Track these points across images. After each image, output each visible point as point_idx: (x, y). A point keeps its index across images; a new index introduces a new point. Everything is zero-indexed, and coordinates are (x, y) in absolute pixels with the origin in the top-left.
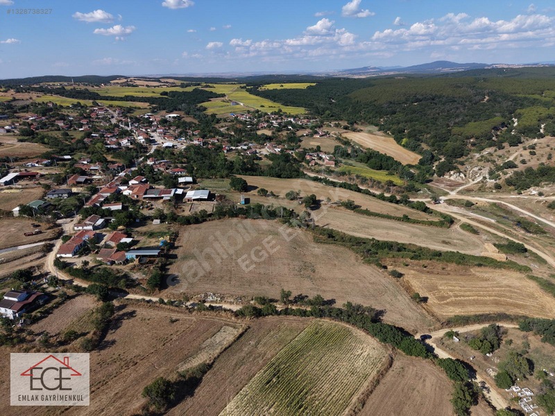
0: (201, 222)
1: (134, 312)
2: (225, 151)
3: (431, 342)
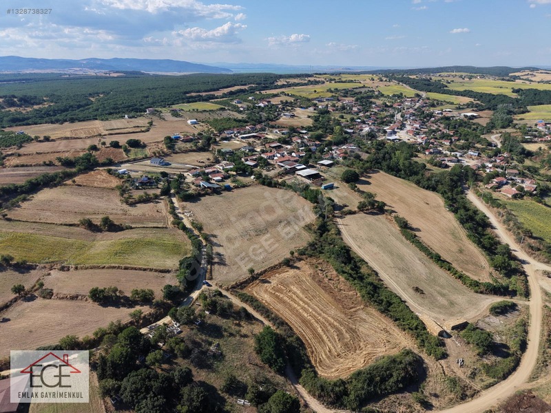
0: (272, 187)
1: (159, 202)
2: (427, 153)
3: (204, 287)
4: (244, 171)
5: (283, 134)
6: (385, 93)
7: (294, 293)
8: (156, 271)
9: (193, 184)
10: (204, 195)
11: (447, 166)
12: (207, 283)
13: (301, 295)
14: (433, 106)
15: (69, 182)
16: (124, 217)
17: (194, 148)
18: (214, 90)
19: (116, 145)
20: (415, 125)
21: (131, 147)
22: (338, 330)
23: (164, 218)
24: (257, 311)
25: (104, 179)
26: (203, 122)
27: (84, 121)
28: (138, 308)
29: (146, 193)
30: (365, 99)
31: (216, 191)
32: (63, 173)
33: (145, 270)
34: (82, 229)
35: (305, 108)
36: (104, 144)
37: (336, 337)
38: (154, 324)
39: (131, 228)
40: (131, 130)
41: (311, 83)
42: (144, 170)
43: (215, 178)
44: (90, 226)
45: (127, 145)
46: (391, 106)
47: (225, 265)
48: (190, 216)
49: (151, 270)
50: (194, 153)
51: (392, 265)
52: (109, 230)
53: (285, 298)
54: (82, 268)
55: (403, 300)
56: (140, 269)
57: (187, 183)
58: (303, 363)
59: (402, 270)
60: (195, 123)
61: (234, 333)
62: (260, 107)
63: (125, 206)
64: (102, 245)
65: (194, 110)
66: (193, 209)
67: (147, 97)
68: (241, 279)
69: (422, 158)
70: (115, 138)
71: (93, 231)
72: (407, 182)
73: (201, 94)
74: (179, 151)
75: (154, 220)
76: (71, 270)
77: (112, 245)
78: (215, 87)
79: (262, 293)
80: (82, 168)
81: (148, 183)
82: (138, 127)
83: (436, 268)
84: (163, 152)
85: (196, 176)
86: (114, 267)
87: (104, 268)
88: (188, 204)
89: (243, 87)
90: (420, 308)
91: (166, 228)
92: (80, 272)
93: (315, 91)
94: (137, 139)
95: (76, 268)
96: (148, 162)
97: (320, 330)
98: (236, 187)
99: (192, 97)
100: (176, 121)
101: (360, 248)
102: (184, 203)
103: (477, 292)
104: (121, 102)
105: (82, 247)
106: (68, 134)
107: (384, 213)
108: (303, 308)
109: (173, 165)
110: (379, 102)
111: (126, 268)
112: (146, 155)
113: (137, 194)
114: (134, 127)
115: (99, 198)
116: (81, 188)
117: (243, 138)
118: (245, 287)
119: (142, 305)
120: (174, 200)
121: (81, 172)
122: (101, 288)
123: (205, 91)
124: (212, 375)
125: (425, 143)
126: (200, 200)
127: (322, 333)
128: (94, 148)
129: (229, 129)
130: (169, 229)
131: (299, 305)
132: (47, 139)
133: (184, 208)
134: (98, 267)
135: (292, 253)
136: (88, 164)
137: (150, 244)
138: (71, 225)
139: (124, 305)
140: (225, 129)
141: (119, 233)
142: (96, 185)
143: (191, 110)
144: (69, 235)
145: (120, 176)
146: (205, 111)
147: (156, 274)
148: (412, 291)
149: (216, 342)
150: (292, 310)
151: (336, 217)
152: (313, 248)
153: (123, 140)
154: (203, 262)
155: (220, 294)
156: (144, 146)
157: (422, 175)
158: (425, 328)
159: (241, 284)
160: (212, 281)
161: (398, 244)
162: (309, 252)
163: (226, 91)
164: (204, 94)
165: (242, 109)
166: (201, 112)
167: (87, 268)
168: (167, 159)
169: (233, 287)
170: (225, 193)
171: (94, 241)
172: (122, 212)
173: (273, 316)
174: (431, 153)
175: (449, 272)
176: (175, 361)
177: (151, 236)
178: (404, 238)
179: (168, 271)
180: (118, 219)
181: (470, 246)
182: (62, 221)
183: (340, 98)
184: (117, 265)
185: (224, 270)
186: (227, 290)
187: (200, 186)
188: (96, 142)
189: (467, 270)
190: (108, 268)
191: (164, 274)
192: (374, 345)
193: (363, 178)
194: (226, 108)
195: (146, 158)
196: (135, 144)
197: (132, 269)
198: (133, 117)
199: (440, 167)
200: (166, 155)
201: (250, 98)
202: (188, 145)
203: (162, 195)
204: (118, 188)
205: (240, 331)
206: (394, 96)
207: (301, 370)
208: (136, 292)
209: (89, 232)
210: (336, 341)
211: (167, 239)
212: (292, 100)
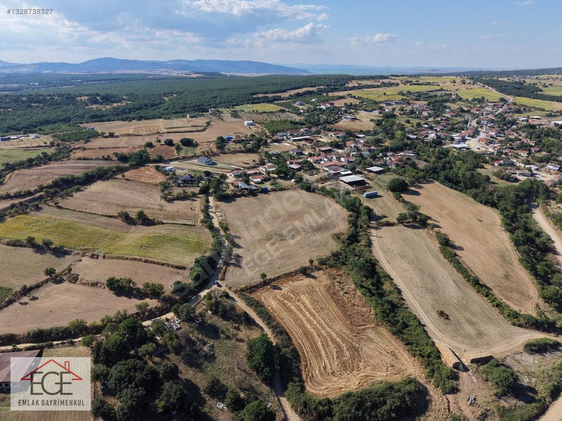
0: (311, 192)
1: (195, 200)
2: (496, 164)
3: (215, 287)
4: (285, 174)
5: (338, 137)
6: (464, 97)
7: (303, 303)
8: (172, 266)
9: (232, 184)
10: (240, 196)
11: (516, 180)
12: (218, 283)
13: (309, 306)
14: (519, 111)
15: (119, 176)
16: (159, 212)
17: (243, 149)
18: (282, 92)
19: (170, 143)
20: (490, 133)
21: (184, 145)
22: (338, 346)
23: (196, 216)
24: (260, 317)
25: (151, 175)
26: (259, 124)
27: (150, 119)
28: (147, 300)
29: (184, 191)
30: (438, 103)
31: (253, 193)
32: (116, 167)
33: (163, 264)
34: (120, 221)
35: (370, 111)
36: (159, 141)
37: (335, 354)
38: (158, 318)
39: (163, 223)
40: (188, 129)
41: (384, 85)
42: (190, 168)
43: (255, 180)
44: (127, 219)
45: (180, 143)
46: (468, 111)
47: (240, 267)
48: (221, 216)
49: (168, 265)
50: (242, 154)
51: (420, 284)
52: (143, 224)
53: (293, 307)
54: (109, 258)
55: (422, 323)
56: (158, 263)
57: (227, 184)
58: (293, 376)
59: (431, 291)
60: (251, 124)
61: (231, 336)
62: (320, 109)
63: (163, 202)
64: (132, 238)
65: (253, 111)
66: (225, 209)
67: (216, 97)
68: (252, 282)
69: (488, 170)
70: (170, 137)
71: (129, 224)
72: (463, 195)
73: (267, 95)
74: (228, 152)
75: (186, 217)
76: (100, 258)
77: (141, 239)
78: (284, 88)
79: (270, 299)
80: (134, 163)
81: (190, 181)
82: (196, 126)
83: (472, 293)
84: (212, 152)
85: (237, 176)
86: (136, 259)
87: (127, 259)
88: (222, 204)
89: (311, 89)
90: (439, 334)
91: (194, 226)
92: (107, 261)
93: (385, 94)
94: (190, 138)
95: (104, 257)
96: (196, 161)
97: (319, 344)
98: (274, 190)
99: (258, 98)
100: (234, 122)
101: (389, 262)
102: (219, 203)
103: (514, 324)
104: (190, 102)
105: (115, 238)
106: (131, 132)
107: (425, 228)
108: (308, 320)
109: (219, 165)
110: (454, 106)
111: (146, 261)
112: (195, 154)
113: (177, 191)
114: (192, 126)
115: (142, 192)
116: (129, 183)
117: (294, 140)
118: (254, 291)
119: (151, 299)
120: (211, 199)
121: (133, 167)
122: (118, 278)
123: (273, 93)
124: (199, 374)
125: (498, 152)
126: (234, 200)
127: (321, 348)
128: (150, 145)
129: (282, 131)
130: (196, 227)
131: (305, 316)
132: (112, 135)
133: (217, 207)
134: (122, 258)
135: (311, 262)
136: (141, 160)
137: (175, 239)
138: (110, 217)
139: (135, 297)
140: (278, 131)
141: (151, 227)
142: (142, 180)
143: (251, 111)
144: (107, 226)
145: (165, 173)
146: (265, 112)
147: (172, 269)
148: (435, 315)
149: (211, 342)
150: (297, 320)
151: (371, 227)
152: (336, 258)
153: (177, 139)
154: (220, 262)
155: (227, 296)
156: (196, 145)
157: (484, 188)
158: (439, 357)
159: (251, 287)
160: (224, 282)
161: (434, 262)
162: (332, 262)
163: (293, 92)
164: (270, 95)
165: (302, 111)
166: (261, 114)
167: (112, 258)
168: (214, 159)
169: (242, 290)
170: (261, 196)
171: (127, 233)
172: (159, 207)
173: (274, 323)
174: (500, 165)
175: (486, 299)
176: (167, 356)
177: (177, 232)
178: (441, 256)
179: (184, 268)
180: (153, 214)
181: (520, 272)
182: (105, 212)
183: (410, 102)
184: (139, 258)
185: (237, 271)
186: (236, 292)
187: (238, 187)
188: (153, 140)
189: (508, 299)
190: (131, 259)
191: (179, 271)
192: (375, 368)
193: (413, 188)
194: (287, 110)
195: (195, 156)
196: (188, 143)
197: (151, 262)
198: (194, 117)
199: (507, 180)
200: (215, 155)
201: (314, 100)
202: (238, 146)
203: (200, 194)
204: (161, 184)
205: (237, 335)
206: (474, 100)
207: (288, 383)
208: (147, 285)
209: (125, 224)
210: (333, 358)
211: (192, 237)
212: (357, 102)
